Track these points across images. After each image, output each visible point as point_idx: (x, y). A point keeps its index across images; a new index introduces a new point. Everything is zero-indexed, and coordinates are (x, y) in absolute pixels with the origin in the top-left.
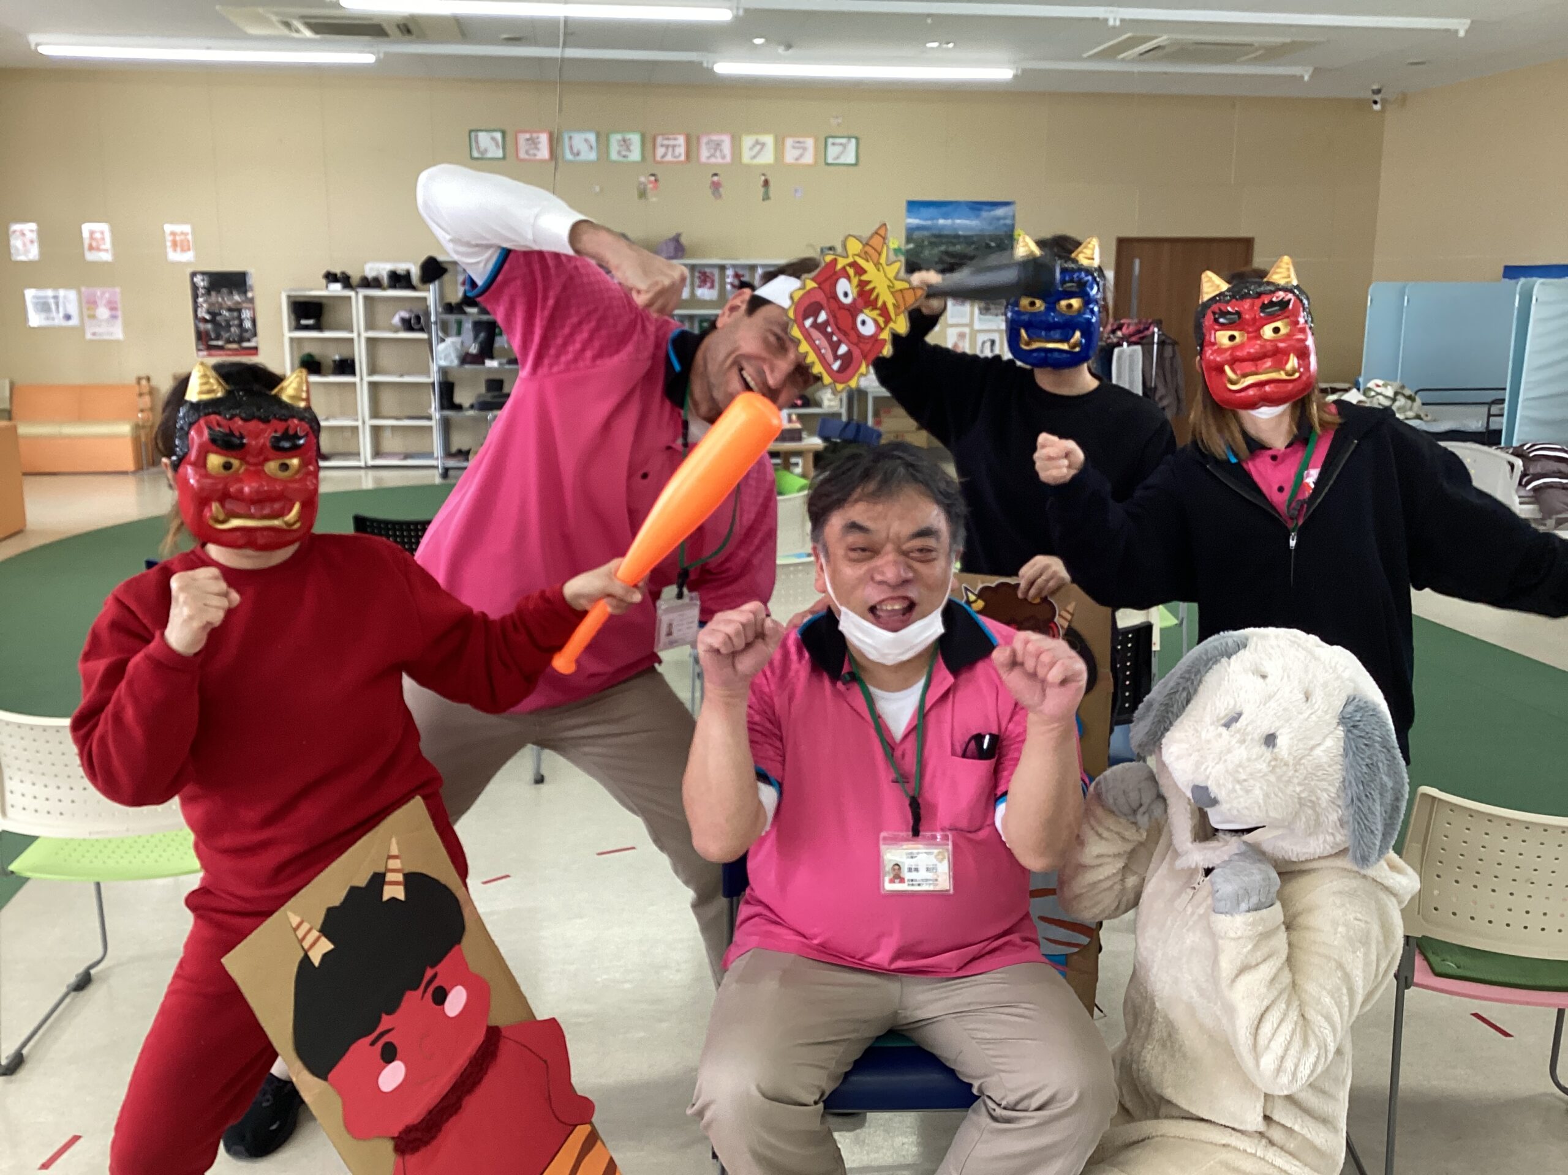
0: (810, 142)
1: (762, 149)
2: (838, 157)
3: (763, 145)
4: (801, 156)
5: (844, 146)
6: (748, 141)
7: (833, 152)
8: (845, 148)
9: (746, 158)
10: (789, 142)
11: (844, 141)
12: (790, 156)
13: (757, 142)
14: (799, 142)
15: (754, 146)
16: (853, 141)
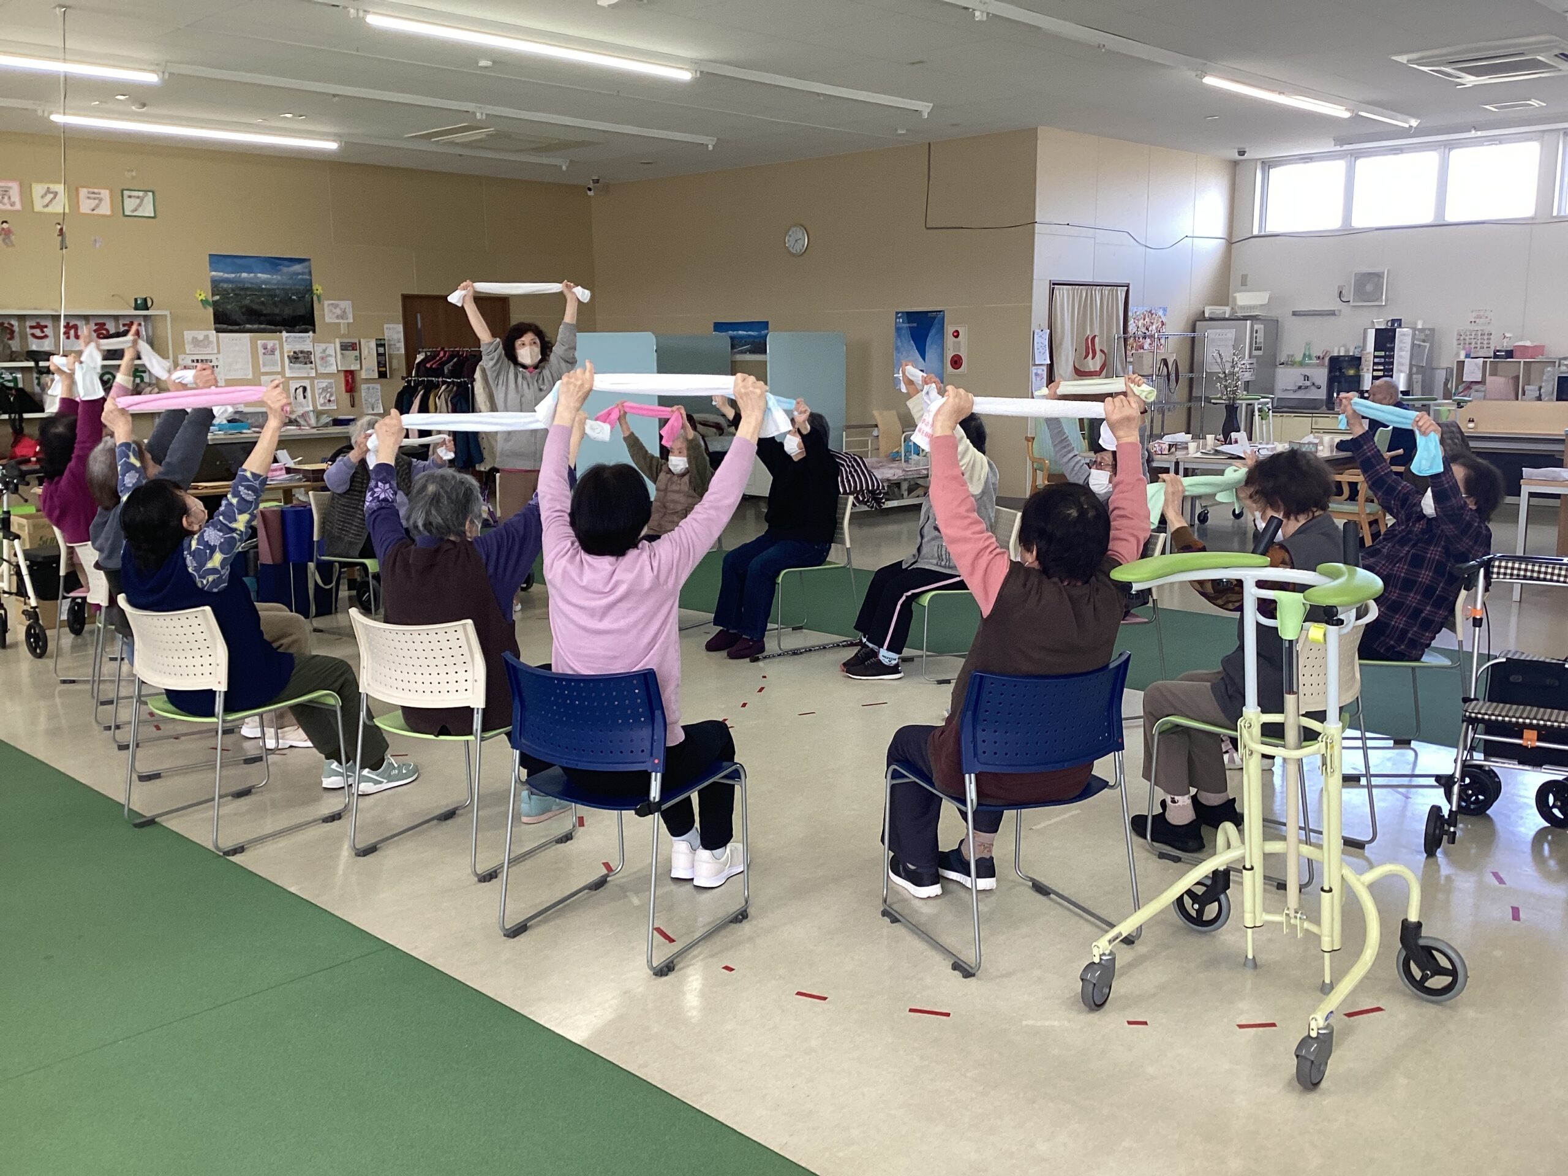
0: (105, 194)
1: (55, 197)
2: (136, 210)
3: (56, 194)
4: (97, 206)
5: (142, 199)
6: (38, 189)
7: (130, 205)
8: (142, 201)
9: (38, 207)
10: (83, 192)
11: (141, 194)
12: (85, 206)
13: (48, 191)
14: (94, 193)
15: (46, 194)
16: (150, 194)
